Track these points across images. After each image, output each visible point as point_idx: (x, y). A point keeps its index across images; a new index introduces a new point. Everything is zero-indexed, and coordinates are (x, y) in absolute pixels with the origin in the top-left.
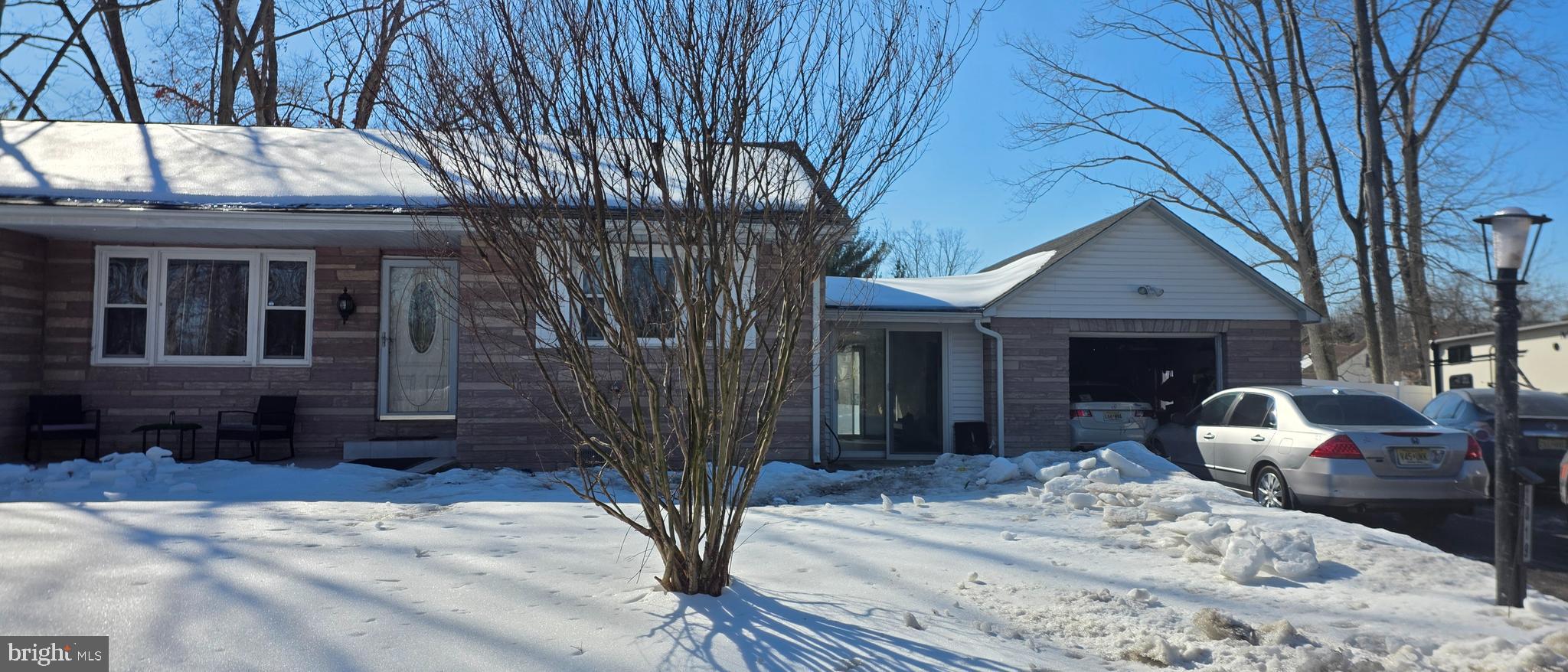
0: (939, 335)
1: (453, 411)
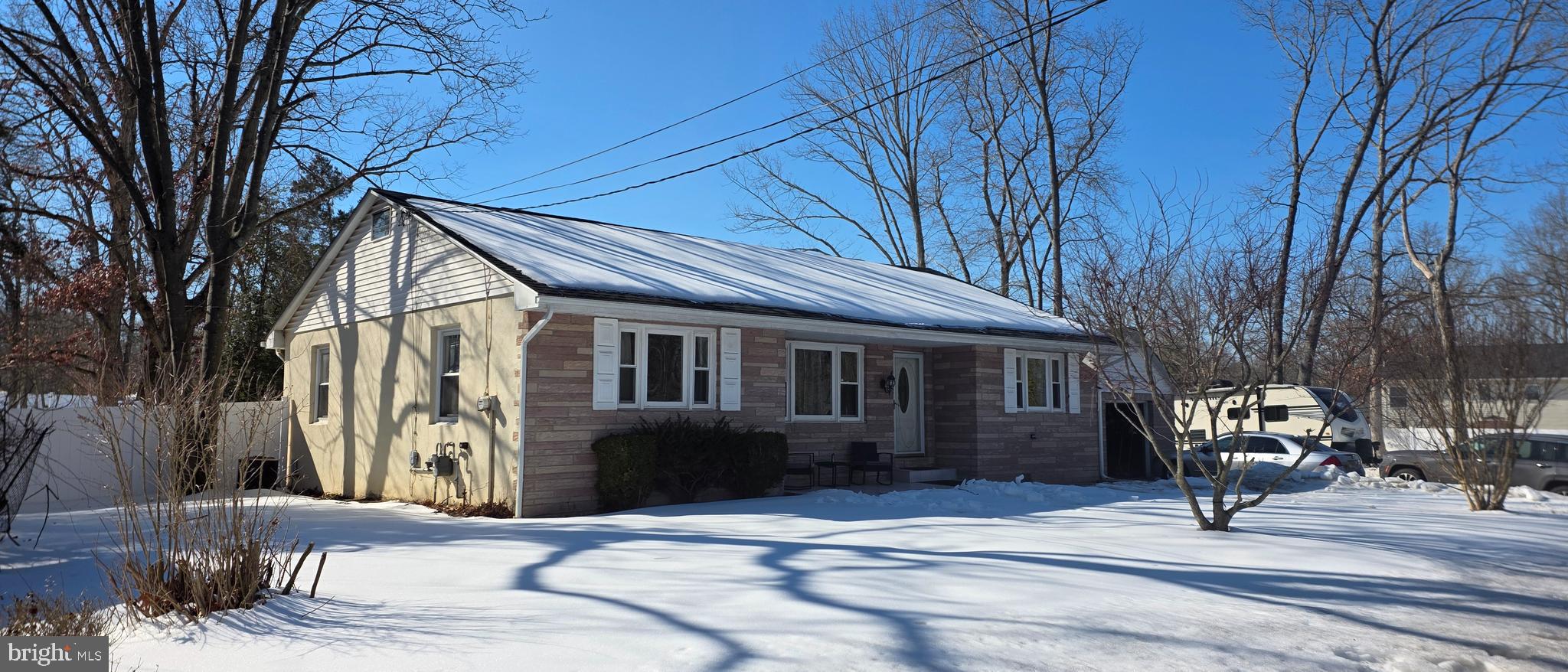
1: (923, 451)
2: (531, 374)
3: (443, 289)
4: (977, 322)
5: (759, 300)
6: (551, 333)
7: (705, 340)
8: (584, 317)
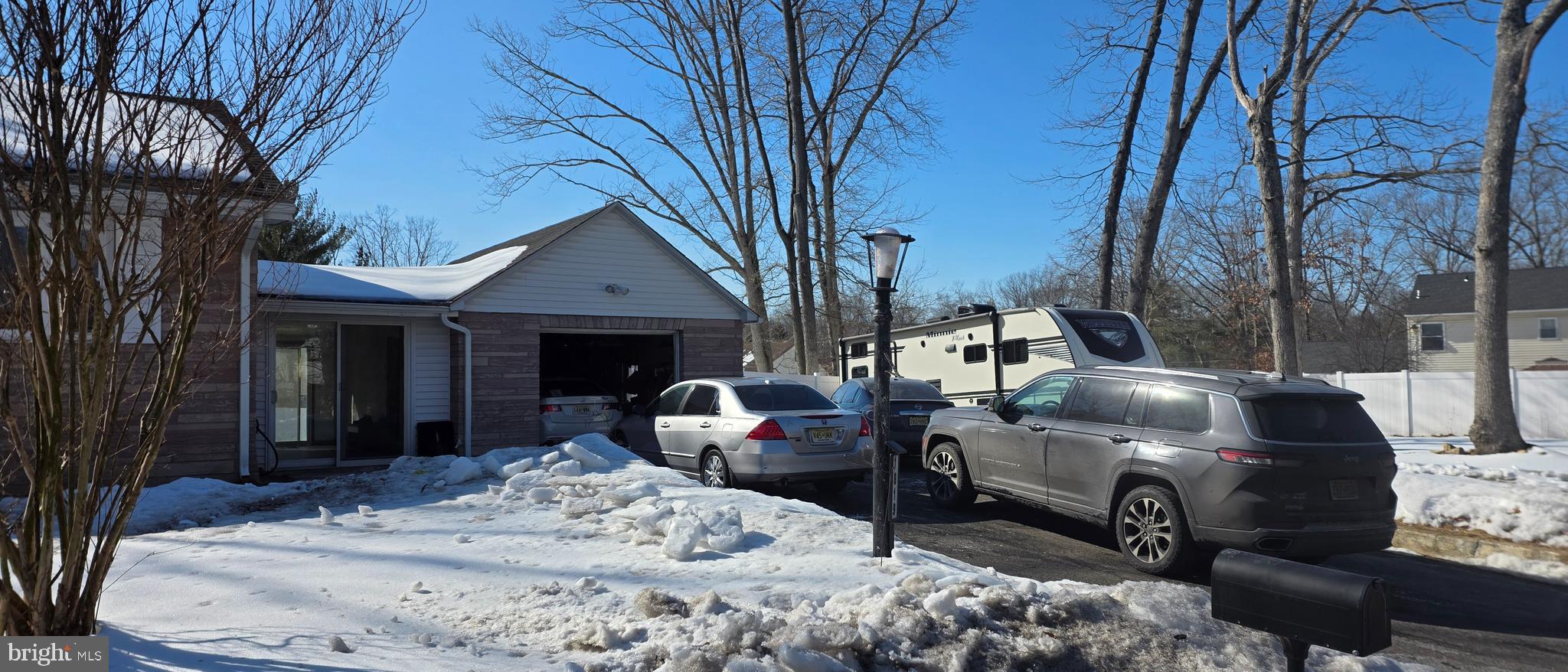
0: (401, 329)
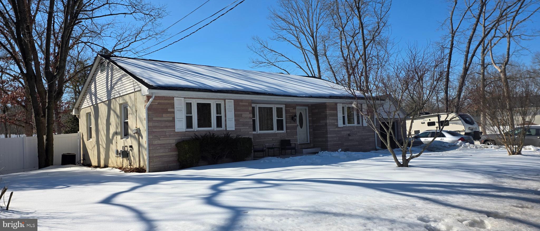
1: (309, 142)
2: (149, 119)
3: (122, 89)
4: (326, 94)
5: (240, 89)
6: (157, 104)
7: (220, 104)
8: (170, 97)
